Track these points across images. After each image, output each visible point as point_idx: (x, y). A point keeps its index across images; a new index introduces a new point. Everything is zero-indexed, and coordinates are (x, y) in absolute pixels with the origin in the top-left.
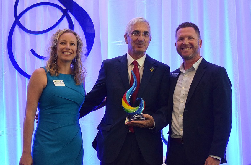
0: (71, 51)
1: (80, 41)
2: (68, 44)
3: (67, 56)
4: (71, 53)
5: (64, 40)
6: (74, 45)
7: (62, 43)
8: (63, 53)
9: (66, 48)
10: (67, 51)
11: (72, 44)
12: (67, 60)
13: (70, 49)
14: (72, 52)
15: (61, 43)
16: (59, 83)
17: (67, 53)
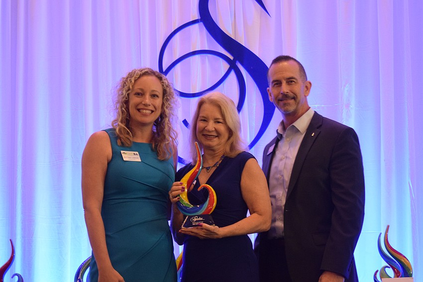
0: (151, 108)
1: (168, 89)
2: (148, 96)
3: (145, 115)
4: (152, 111)
5: (139, 89)
6: (158, 96)
7: (138, 94)
8: (139, 110)
9: (143, 103)
10: (146, 108)
11: (154, 96)
12: (144, 122)
13: (150, 104)
14: (153, 109)
15: (135, 94)
16: (130, 156)
17: (144, 111)
